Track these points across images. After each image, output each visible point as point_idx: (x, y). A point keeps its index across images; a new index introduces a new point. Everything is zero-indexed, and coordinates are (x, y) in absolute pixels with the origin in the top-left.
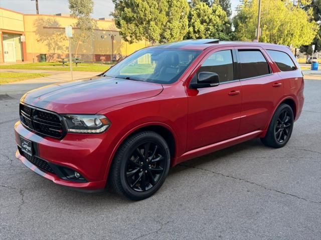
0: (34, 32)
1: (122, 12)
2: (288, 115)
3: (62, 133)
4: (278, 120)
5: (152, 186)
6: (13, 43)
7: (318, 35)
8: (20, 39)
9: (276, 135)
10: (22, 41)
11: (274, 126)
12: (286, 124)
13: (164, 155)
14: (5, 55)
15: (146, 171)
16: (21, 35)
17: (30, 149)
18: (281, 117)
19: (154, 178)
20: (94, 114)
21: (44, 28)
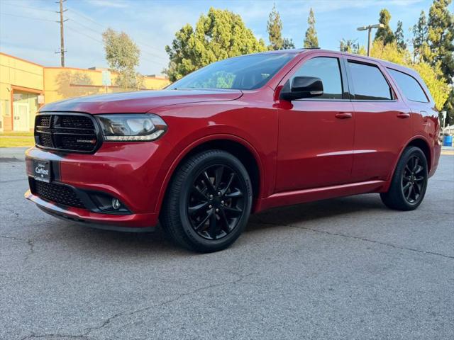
0: (56, 91)
1: (180, 64)
2: (419, 164)
3: (96, 143)
4: (406, 169)
5: (225, 234)
6: (28, 105)
7: (449, 103)
8: (37, 100)
9: (404, 190)
10: (39, 102)
11: (400, 176)
12: (418, 176)
13: (244, 190)
14: (15, 121)
15: (217, 210)
16: (39, 94)
17: (46, 172)
18: (411, 164)
19: (230, 223)
20: (144, 113)
21: (71, 85)
